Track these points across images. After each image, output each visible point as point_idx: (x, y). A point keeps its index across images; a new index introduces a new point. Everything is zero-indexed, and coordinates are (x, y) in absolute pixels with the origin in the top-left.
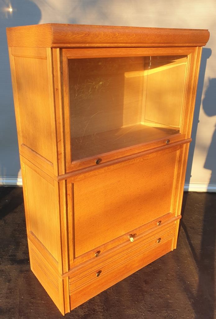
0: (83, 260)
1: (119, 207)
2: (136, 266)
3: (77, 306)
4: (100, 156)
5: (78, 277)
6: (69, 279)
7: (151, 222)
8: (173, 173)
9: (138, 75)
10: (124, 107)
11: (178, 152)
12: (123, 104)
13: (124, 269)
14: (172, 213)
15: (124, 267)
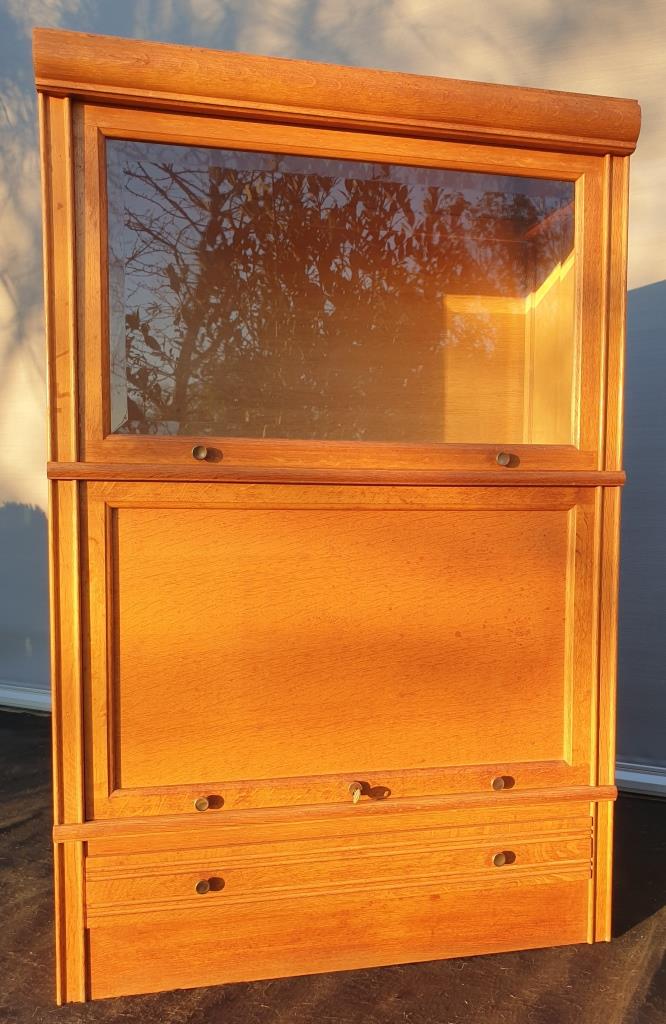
0: (149, 807)
1: (307, 655)
2: (396, 935)
3: (118, 994)
4: (216, 442)
5: (121, 863)
6: (85, 854)
7: (463, 766)
8: (560, 596)
9: (501, 311)
10: (449, 406)
11: (572, 516)
12: (443, 396)
13: (334, 923)
14: (570, 764)
15: (334, 915)
